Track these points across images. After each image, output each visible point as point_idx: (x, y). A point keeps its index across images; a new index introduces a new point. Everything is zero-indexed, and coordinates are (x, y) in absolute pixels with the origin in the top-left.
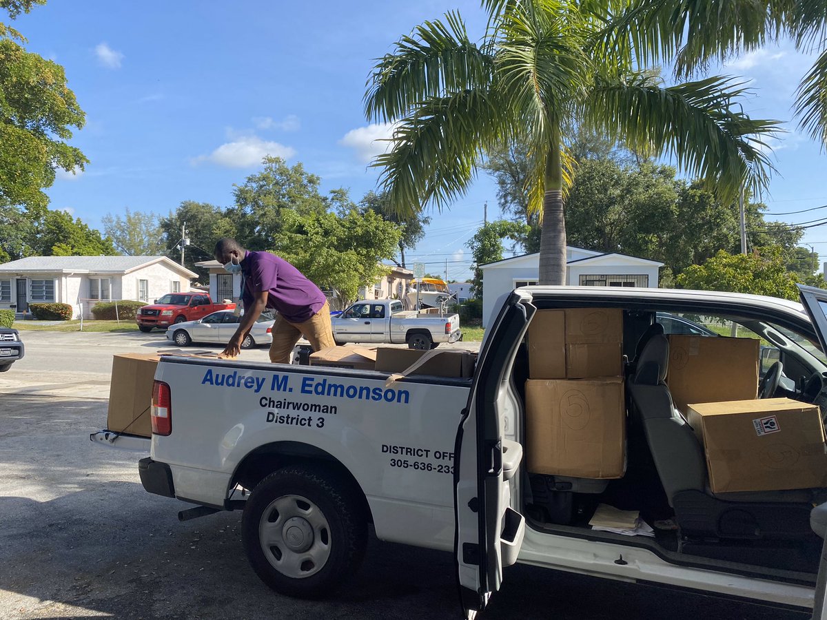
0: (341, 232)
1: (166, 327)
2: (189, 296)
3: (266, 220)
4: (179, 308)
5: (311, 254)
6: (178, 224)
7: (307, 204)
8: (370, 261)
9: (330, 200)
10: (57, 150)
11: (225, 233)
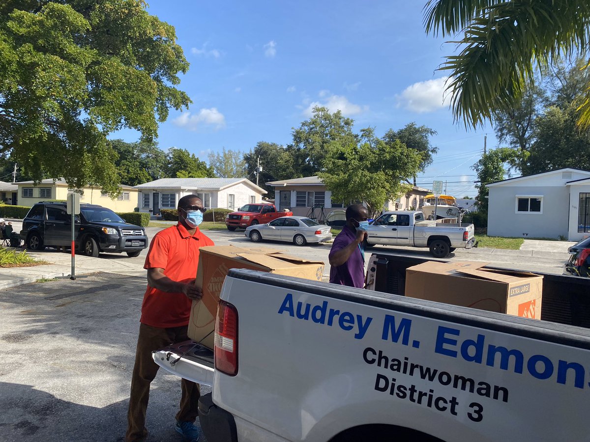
0: (372, 158)
1: (245, 227)
2: (261, 206)
3: (314, 152)
4: (253, 214)
5: (349, 175)
6: (255, 157)
7: (344, 140)
8: (394, 180)
9: (360, 136)
10: (170, 93)
11: (286, 162)
